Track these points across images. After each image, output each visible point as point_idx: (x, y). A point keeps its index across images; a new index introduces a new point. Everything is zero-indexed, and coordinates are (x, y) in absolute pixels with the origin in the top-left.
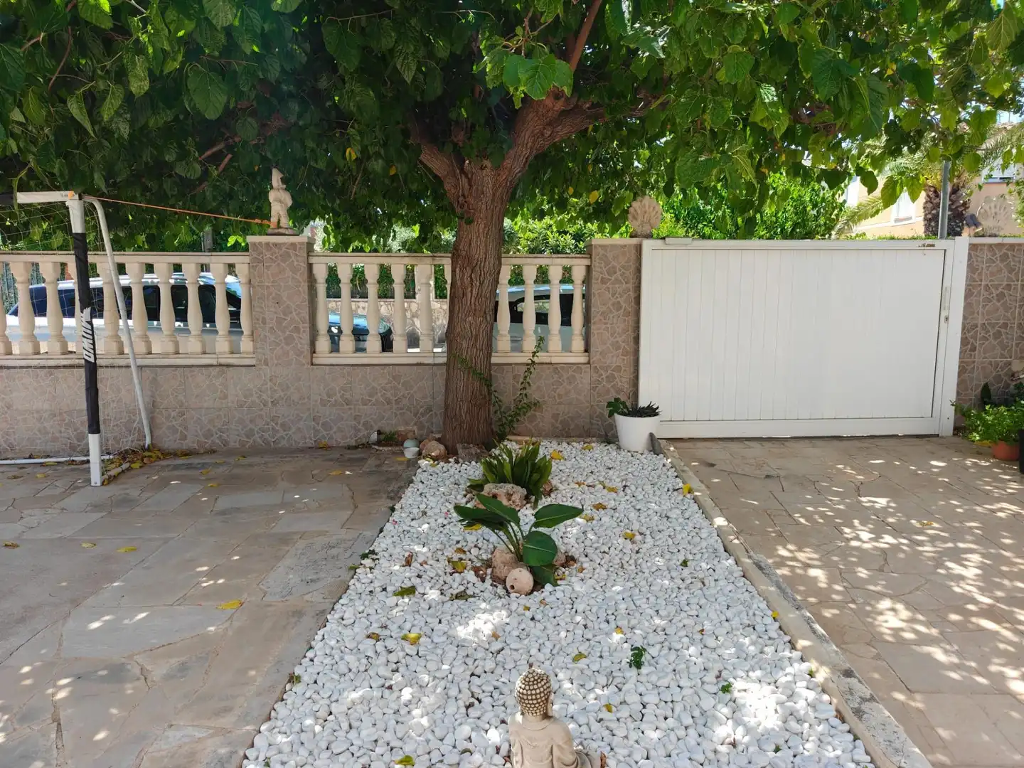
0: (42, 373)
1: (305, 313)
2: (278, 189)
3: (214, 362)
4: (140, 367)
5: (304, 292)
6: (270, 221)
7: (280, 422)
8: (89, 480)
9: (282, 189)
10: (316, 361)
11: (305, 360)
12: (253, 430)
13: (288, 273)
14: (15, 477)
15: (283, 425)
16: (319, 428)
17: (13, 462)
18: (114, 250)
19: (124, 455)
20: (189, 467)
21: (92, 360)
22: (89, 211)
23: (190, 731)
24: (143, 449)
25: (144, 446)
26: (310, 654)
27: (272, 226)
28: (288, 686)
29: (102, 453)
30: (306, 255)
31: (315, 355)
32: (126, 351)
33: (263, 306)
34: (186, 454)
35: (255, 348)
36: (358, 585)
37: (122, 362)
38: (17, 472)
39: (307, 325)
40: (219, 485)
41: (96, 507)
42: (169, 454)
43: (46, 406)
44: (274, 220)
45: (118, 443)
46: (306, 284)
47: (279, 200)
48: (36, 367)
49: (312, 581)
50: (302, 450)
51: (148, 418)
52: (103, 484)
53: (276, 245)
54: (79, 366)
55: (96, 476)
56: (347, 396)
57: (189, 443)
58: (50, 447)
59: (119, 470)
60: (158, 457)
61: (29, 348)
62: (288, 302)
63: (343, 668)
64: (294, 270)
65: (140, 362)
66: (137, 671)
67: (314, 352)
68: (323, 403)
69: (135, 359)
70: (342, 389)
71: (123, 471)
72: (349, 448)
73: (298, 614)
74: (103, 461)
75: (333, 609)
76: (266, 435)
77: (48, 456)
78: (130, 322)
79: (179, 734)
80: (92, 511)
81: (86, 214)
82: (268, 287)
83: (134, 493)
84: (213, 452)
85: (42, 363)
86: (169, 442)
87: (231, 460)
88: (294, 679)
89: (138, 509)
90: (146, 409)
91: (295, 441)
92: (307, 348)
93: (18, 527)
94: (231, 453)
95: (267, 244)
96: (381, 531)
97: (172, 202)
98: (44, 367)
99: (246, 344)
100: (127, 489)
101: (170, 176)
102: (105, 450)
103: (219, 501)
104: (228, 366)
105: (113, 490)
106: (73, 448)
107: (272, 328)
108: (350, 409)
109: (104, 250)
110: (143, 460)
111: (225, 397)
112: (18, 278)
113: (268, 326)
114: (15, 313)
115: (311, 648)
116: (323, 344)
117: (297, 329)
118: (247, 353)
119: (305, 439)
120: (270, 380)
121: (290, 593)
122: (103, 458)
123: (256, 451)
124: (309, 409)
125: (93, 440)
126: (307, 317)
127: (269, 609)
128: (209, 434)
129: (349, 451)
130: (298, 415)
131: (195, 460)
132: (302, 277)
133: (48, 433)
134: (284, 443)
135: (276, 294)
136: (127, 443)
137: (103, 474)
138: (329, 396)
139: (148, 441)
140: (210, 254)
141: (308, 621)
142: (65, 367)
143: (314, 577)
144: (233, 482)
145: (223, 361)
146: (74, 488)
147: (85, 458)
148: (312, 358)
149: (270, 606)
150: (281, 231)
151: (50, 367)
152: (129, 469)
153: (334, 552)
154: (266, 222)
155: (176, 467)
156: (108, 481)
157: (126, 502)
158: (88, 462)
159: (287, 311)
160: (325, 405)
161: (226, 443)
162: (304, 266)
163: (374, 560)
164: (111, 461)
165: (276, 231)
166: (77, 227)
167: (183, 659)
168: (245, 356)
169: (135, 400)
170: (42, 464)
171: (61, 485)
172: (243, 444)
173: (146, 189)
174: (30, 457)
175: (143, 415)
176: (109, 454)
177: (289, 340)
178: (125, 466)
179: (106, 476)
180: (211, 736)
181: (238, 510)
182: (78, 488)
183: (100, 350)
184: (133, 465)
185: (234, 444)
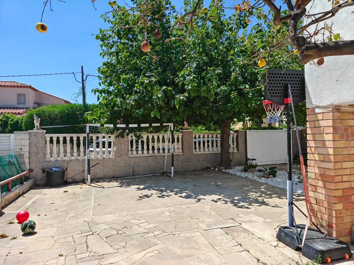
1: (193, 144)
5: (192, 140)
13: (190, 137)
15: (189, 166)
16: (195, 166)
33: (186, 143)
35: (183, 151)
62: (190, 142)
76: (186, 168)
82: (186, 139)
107: (187, 147)
111: (179, 161)
117: (191, 147)
120: (186, 157)
123: (184, 171)
125: (172, 168)
130: (191, 164)
139: (165, 171)
145: (177, 154)
148: (193, 153)
159: (190, 144)
161: (178, 170)
162: (192, 135)
168: (181, 153)
175: (165, 165)
185: (180, 171)
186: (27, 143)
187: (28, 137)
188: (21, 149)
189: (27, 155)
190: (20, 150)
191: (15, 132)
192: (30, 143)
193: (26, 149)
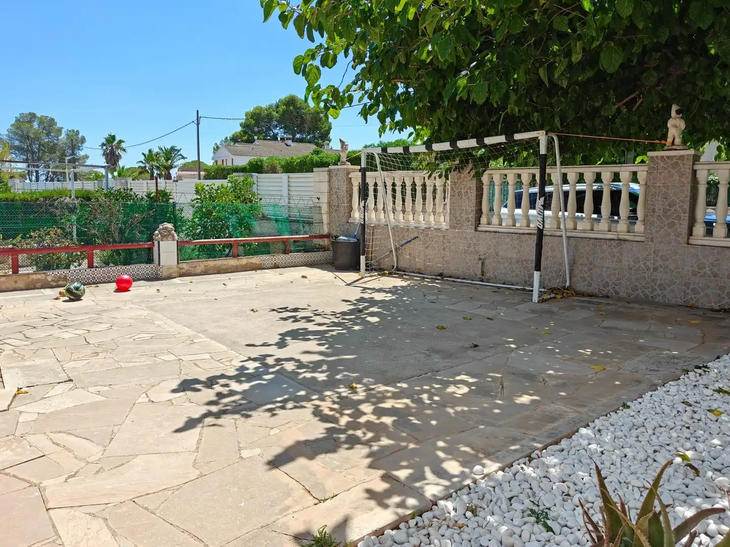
0: (515, 236)
1: (687, 206)
2: (675, 118)
3: (615, 237)
4: (569, 238)
5: (687, 190)
6: (666, 140)
7: (658, 283)
8: (532, 300)
9: (678, 118)
10: (691, 241)
11: (683, 239)
12: (638, 286)
13: (676, 177)
14: (495, 292)
15: (660, 285)
16: (689, 291)
17: (495, 285)
18: (561, 165)
19: (552, 290)
20: (589, 302)
21: (541, 228)
22: (550, 142)
23: (563, 407)
24: (564, 288)
25: (565, 286)
26: (640, 400)
27: (668, 144)
28: (621, 408)
29: (540, 287)
30: (691, 164)
31: (691, 237)
32: (562, 227)
33: (654, 200)
34: (590, 295)
35: (645, 229)
36: (687, 380)
37: (558, 234)
38: (496, 290)
39: (687, 215)
40: (607, 314)
41: (533, 312)
42: (580, 294)
43: (514, 256)
44: (670, 140)
45: (550, 282)
46: (689, 185)
47: (675, 126)
48: (513, 233)
49: (653, 370)
50: (672, 306)
51: (569, 269)
52: (538, 302)
53: (668, 157)
54: (534, 234)
55: (535, 298)
56: (715, 269)
57: (592, 289)
58: (514, 280)
59: (549, 297)
60: (572, 294)
61: (510, 222)
62: (674, 198)
63: (658, 410)
64: (682, 175)
65: (569, 234)
66: (541, 379)
67: (691, 235)
68: (694, 274)
69: (566, 232)
70: (712, 264)
71: (551, 298)
72: (712, 310)
73: (639, 382)
74: (541, 292)
75: (663, 385)
76: (647, 291)
77: (512, 285)
78: (566, 214)
79: (556, 406)
80: (531, 313)
81: (548, 144)
82: (659, 187)
83: (555, 309)
84: (608, 297)
85: (516, 231)
86: (581, 287)
87: (619, 304)
88: (625, 406)
89: (554, 317)
90: (569, 264)
91: (668, 299)
92: (685, 231)
93: (494, 312)
94: (620, 299)
95: (662, 157)
96: (718, 358)
97: (599, 133)
98: (516, 233)
99: (639, 227)
100: (553, 307)
101: (600, 117)
102: (542, 285)
103: (604, 322)
104: (625, 240)
105: (544, 306)
106: (525, 282)
107: (659, 216)
108: (717, 281)
109: (556, 165)
110: (563, 294)
111: (620, 261)
112: (510, 183)
113: (656, 214)
114: (506, 206)
115: (642, 397)
116: (699, 229)
117: (679, 218)
118: (641, 233)
119: (677, 298)
120: (654, 253)
121: (637, 372)
122: (541, 290)
123: (637, 301)
124: (682, 277)
125: (536, 274)
126: (688, 209)
127: (622, 375)
128: (606, 285)
129: (712, 312)
130: (673, 280)
131: (594, 300)
132: (687, 180)
133: (514, 271)
134: (659, 299)
135: (665, 192)
136: (555, 284)
137: (539, 297)
138: (700, 268)
139: (568, 284)
140: (620, 165)
141: (644, 386)
142: (527, 234)
143: (657, 369)
144: (617, 315)
145: (621, 237)
146: (523, 301)
147: (531, 289)
148: (688, 239)
149: (622, 374)
150: (673, 147)
151: (520, 234)
152: (554, 298)
153: (676, 361)
154: (663, 142)
155: (583, 301)
156: (542, 301)
157: (551, 312)
158: (532, 291)
159: (672, 204)
160: (695, 275)
161: (617, 293)
162: (689, 172)
163: (705, 371)
164: (545, 292)
165: (670, 147)
166: (543, 151)
167: (565, 381)
168: (638, 235)
169: (563, 257)
170: (509, 288)
171: (517, 299)
172: (629, 295)
173: (585, 126)
174: (504, 284)
175: (567, 267)
176: (544, 288)
177: (671, 225)
178: (553, 295)
179: (541, 298)
180: (572, 412)
181: (616, 328)
182: (525, 302)
183: (546, 226)
184: (557, 296)
185: (622, 294)
186: (325, 187)
187: (326, 178)
188: (318, 199)
189: (325, 208)
190: (317, 201)
191: (315, 169)
192: (330, 188)
193: (324, 199)
